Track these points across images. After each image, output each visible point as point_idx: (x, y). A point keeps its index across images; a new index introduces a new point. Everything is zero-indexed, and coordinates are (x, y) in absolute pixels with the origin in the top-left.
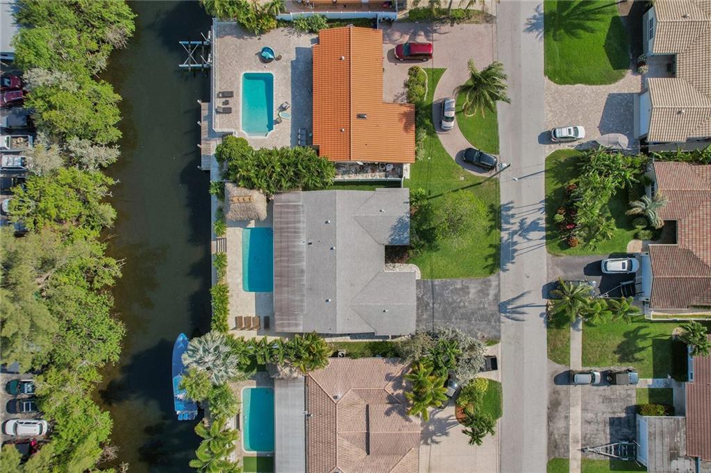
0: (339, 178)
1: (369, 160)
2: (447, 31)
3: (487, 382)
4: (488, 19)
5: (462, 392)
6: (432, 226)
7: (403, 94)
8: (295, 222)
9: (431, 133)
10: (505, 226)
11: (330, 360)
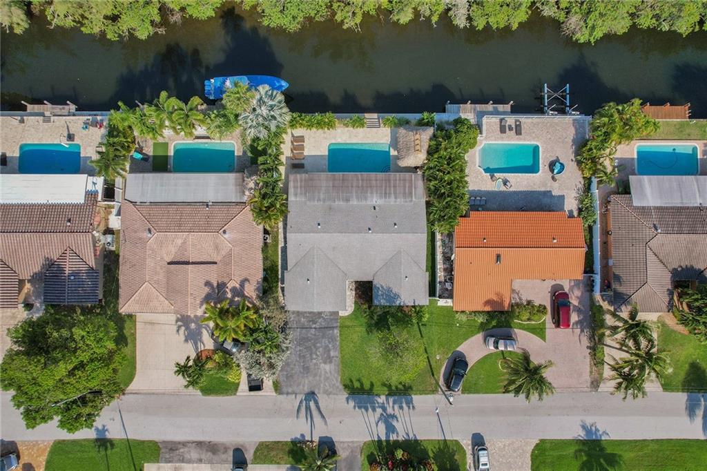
0: (438, 236)
1: (456, 266)
2: (582, 343)
3: (237, 381)
4: (595, 383)
5: (228, 356)
6: (392, 328)
7: (520, 299)
8: (395, 193)
9: (483, 327)
10: (391, 400)
11: (261, 227)
